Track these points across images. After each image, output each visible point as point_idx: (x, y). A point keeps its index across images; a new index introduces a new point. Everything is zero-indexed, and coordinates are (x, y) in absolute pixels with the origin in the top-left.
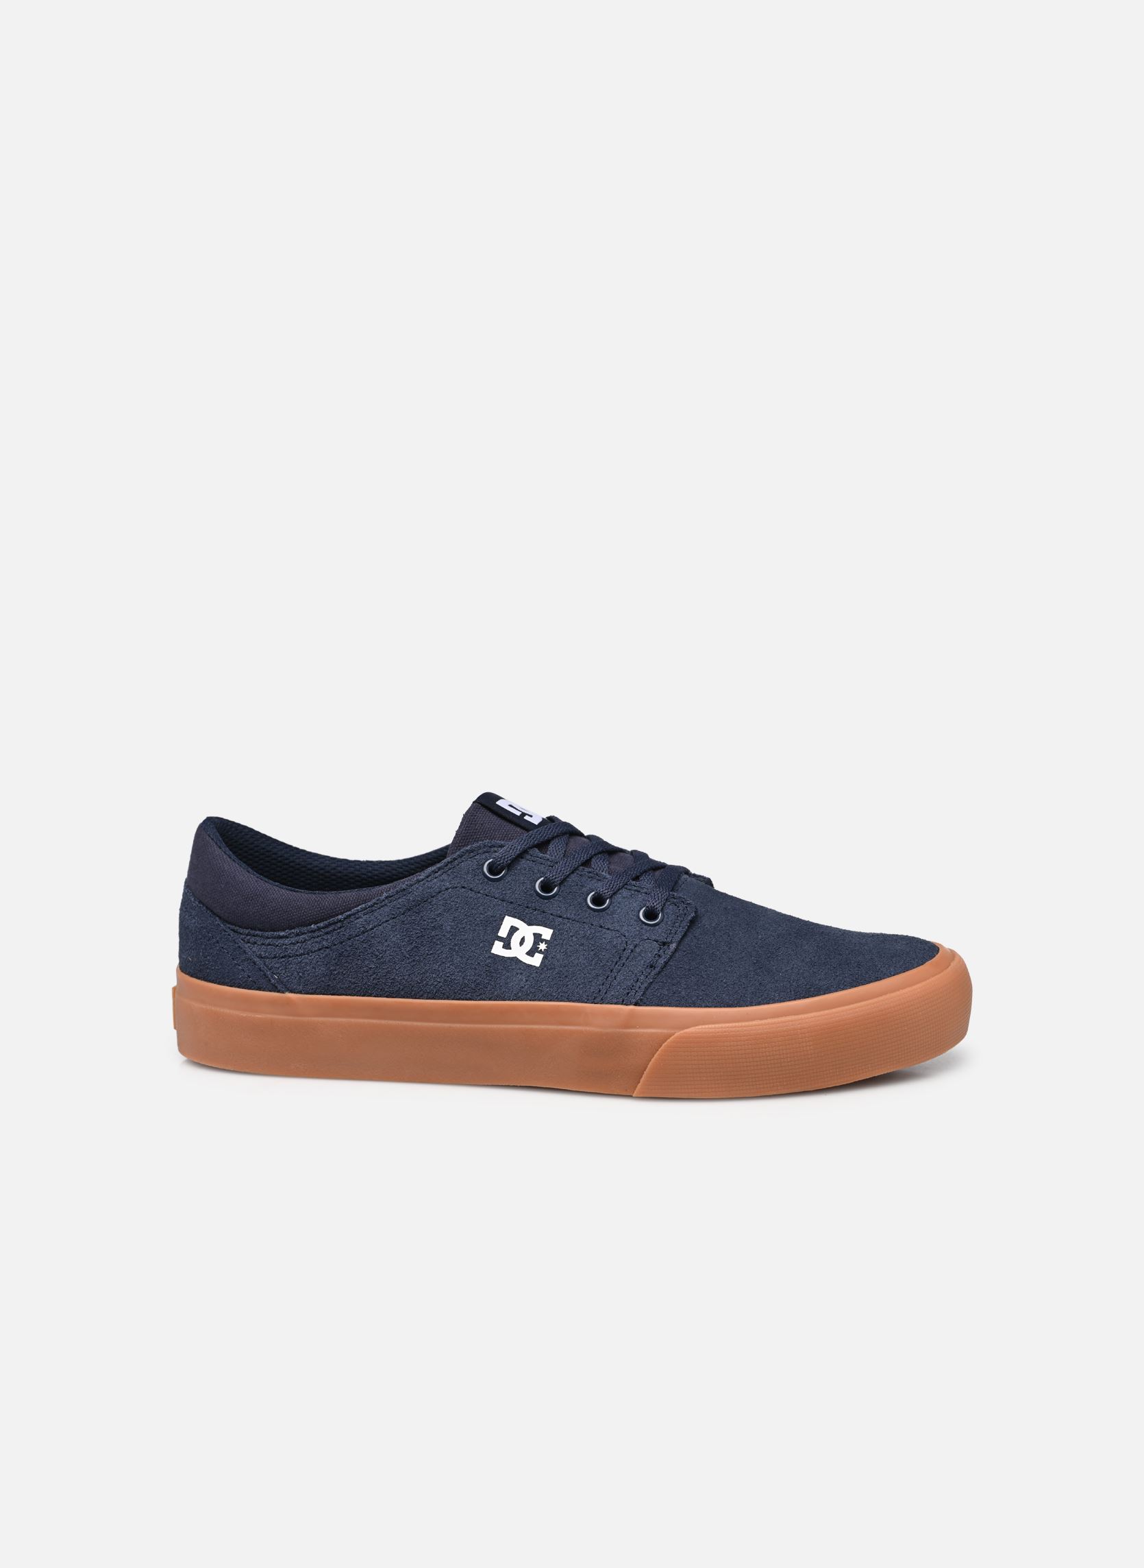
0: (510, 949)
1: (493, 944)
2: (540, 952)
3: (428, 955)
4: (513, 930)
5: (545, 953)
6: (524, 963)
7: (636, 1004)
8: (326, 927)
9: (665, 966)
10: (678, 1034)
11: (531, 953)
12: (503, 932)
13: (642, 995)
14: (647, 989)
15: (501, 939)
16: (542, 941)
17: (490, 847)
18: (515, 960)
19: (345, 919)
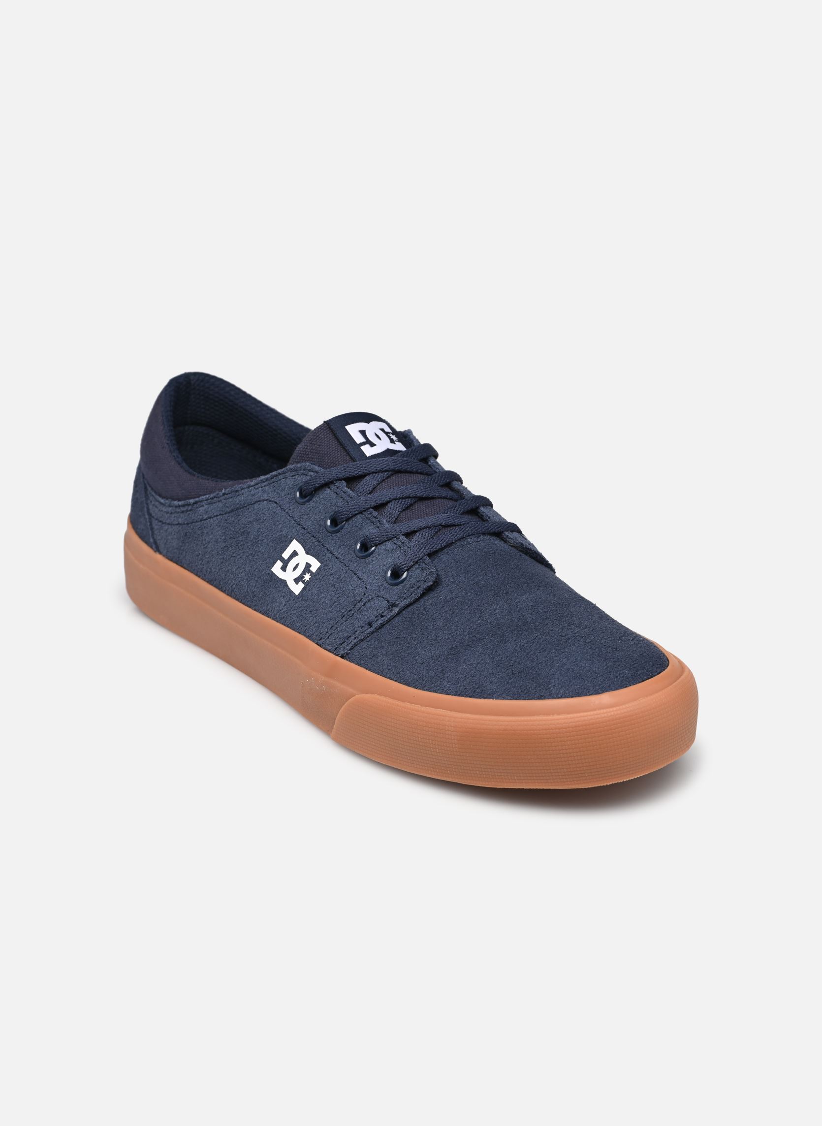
0: (285, 571)
1: (276, 563)
2: (303, 582)
3: (232, 556)
4: (295, 554)
5: (307, 584)
6: (289, 588)
7: (342, 657)
8: (183, 506)
9: (380, 628)
10: (360, 696)
11: (297, 581)
12: (286, 555)
13: (350, 650)
14: (355, 645)
15: (282, 560)
16: (309, 571)
17: (309, 470)
18: (284, 582)
19: (194, 503)
